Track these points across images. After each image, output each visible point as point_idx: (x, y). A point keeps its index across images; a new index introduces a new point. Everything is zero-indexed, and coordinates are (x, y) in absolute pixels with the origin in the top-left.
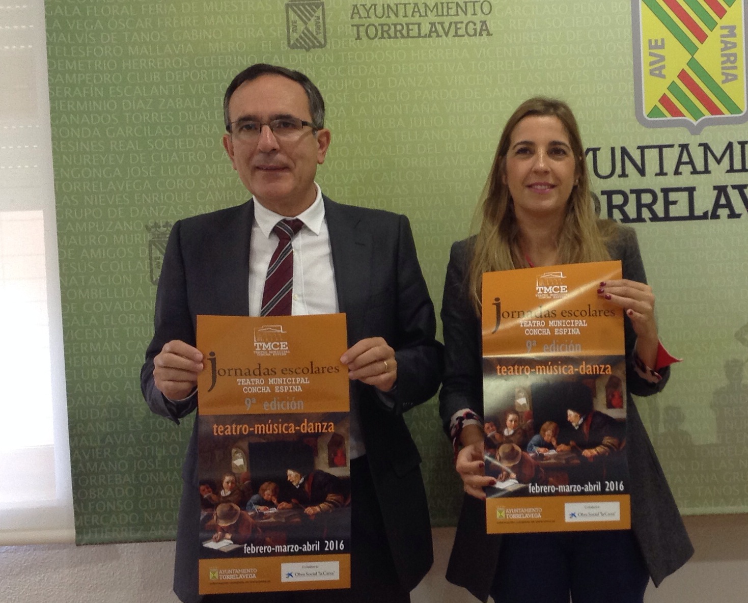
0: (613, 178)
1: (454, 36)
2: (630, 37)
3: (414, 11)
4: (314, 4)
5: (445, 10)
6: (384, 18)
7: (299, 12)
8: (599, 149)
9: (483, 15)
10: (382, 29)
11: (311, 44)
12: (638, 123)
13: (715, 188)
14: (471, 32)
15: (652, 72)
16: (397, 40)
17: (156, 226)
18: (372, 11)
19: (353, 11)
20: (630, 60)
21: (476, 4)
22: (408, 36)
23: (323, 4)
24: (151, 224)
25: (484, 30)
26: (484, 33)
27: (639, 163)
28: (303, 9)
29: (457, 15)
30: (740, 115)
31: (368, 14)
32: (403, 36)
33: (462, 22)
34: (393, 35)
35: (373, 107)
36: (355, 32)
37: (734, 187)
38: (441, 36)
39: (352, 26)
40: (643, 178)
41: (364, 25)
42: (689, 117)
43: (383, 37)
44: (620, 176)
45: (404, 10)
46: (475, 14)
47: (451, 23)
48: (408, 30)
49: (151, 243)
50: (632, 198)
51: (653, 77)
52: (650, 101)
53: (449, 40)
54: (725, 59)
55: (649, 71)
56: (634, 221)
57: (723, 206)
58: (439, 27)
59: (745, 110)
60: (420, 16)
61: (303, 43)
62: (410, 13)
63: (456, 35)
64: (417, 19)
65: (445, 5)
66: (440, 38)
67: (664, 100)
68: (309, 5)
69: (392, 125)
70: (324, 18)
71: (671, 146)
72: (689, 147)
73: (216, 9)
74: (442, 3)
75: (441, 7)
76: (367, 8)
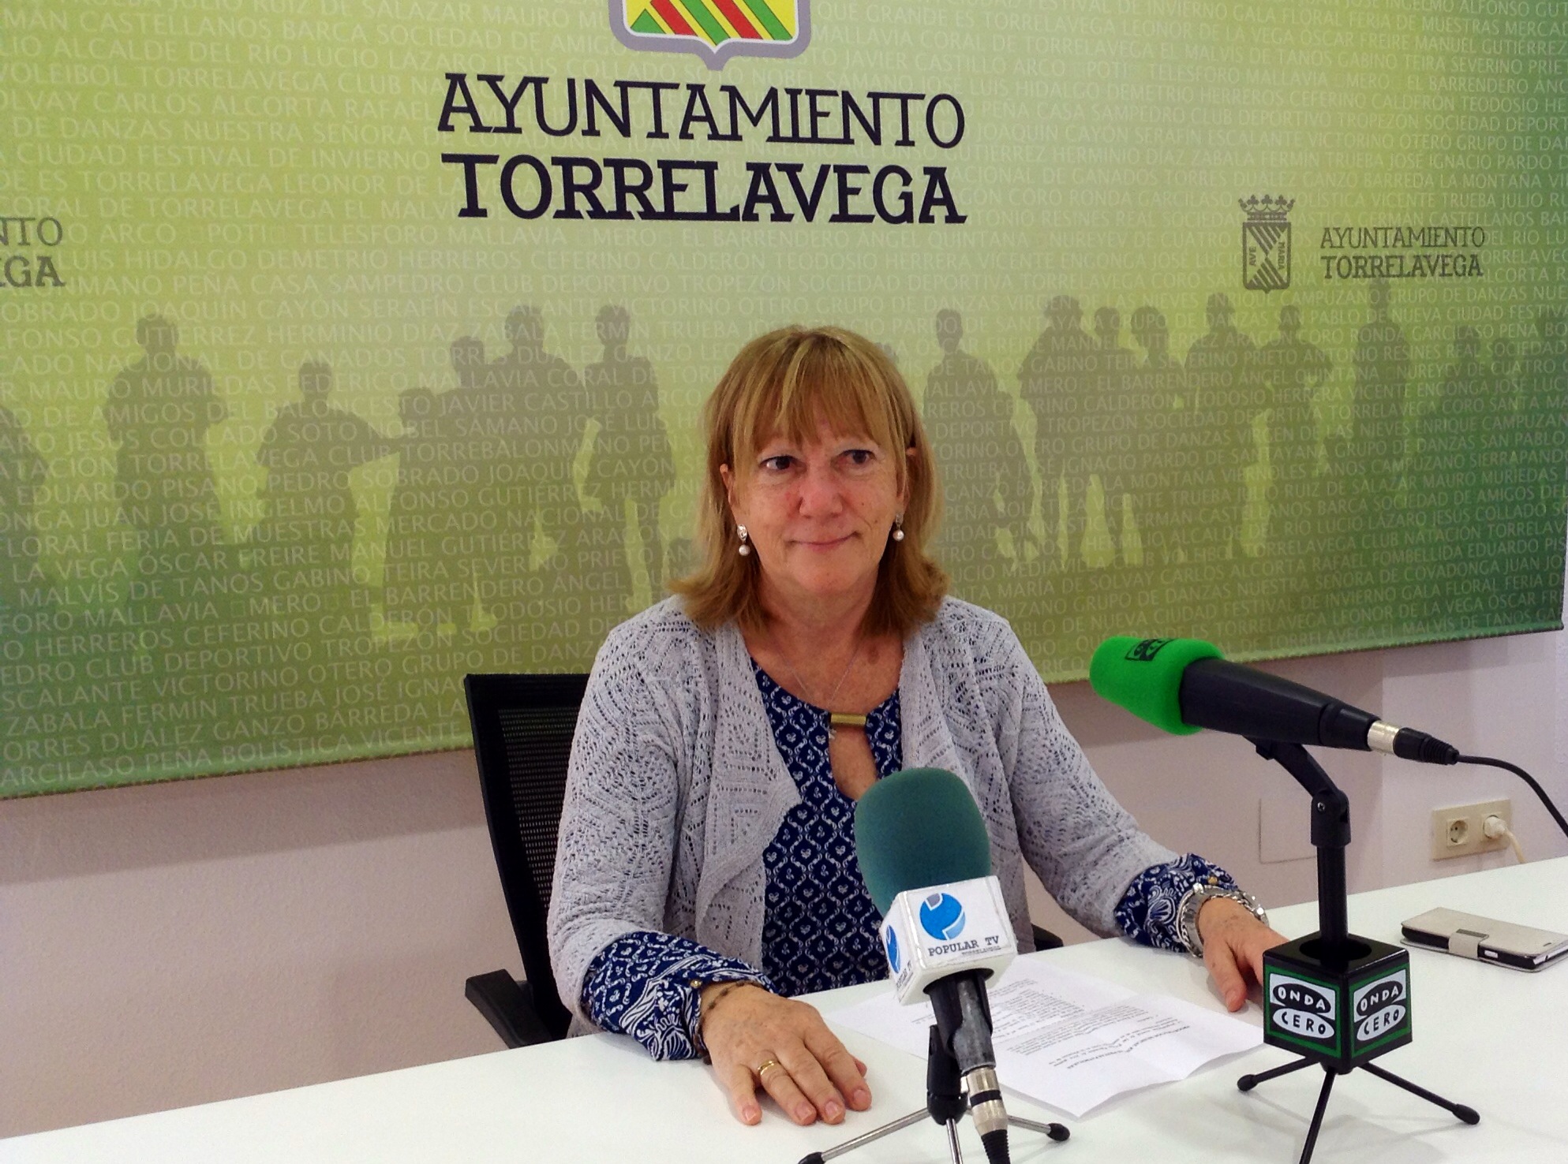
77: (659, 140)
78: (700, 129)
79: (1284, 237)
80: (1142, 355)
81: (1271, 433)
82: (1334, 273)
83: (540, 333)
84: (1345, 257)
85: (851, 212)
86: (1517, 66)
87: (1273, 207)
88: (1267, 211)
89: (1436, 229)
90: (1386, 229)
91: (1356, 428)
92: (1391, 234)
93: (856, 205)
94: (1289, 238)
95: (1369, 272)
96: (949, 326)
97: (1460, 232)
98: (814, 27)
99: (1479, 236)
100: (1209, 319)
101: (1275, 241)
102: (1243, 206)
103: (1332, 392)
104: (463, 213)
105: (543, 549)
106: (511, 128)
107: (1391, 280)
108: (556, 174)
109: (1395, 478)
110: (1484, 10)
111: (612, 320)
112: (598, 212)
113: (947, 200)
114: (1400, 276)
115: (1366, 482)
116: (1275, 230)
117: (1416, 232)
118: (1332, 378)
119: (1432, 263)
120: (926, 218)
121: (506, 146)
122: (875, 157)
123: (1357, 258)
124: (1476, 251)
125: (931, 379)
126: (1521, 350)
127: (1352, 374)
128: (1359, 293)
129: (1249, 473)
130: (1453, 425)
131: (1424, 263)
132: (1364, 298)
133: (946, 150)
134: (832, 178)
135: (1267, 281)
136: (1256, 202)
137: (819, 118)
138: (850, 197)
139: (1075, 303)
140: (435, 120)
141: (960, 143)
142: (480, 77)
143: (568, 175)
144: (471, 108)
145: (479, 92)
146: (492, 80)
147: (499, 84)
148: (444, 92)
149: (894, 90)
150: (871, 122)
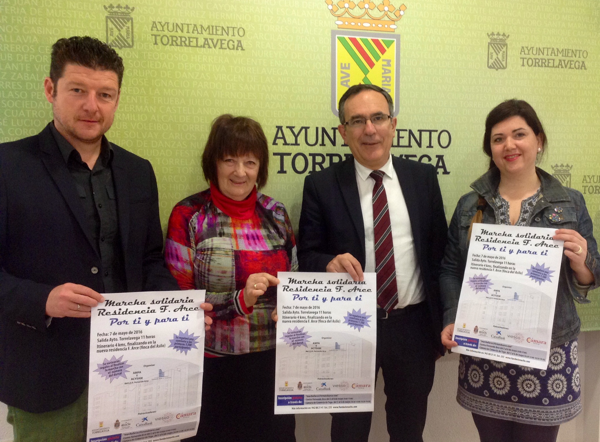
0: (316, 146)
1: (220, 48)
2: (330, 60)
3: (194, 30)
4: (125, 18)
5: (214, 30)
6: (174, 32)
7: (115, 22)
8: (309, 128)
9: (239, 37)
10: (172, 39)
11: (123, 45)
12: (332, 114)
14: (231, 47)
15: (342, 83)
16: (182, 47)
18: (166, 27)
19: (153, 24)
20: (329, 74)
21: (235, 29)
22: (190, 46)
23: (132, 19)
25: (239, 46)
26: (240, 48)
27: (332, 138)
28: (117, 20)
29: (222, 35)
31: (163, 29)
32: (186, 45)
33: (225, 40)
34: (179, 44)
35: (165, 90)
36: (154, 40)
38: (211, 48)
39: (152, 35)
40: (334, 147)
41: (159, 35)
43: (172, 45)
44: (320, 145)
45: (187, 28)
46: (234, 35)
47: (218, 40)
48: (190, 42)
50: (327, 159)
51: (342, 86)
53: (217, 51)
54: (384, 79)
55: (340, 83)
58: (210, 42)
60: (198, 33)
61: (117, 43)
62: (191, 31)
63: (221, 48)
64: (195, 35)
65: (214, 28)
66: (211, 49)
68: (123, 19)
69: (177, 102)
70: (132, 29)
73: (56, 14)
74: (213, 27)
75: (211, 29)
76: (163, 24)
77: (345, 147)
79: (568, 179)
82: (587, 192)
84: (591, 186)
87: (564, 168)
88: (562, 169)
94: (570, 179)
98: (400, 108)
101: (565, 180)
102: (552, 167)
104: (279, 172)
106: (296, 144)
108: (310, 159)
113: (444, 166)
116: (565, 176)
121: (294, 150)
122: (419, 152)
123: (596, 187)
128: (596, 199)
132: (598, 201)
133: (444, 149)
136: (558, 166)
137: (400, 139)
140: (272, 142)
141: (449, 147)
142: (287, 127)
143: (314, 159)
144: (283, 138)
145: (287, 132)
146: (291, 128)
147: (293, 129)
148: (275, 133)
149: (427, 129)
150: (418, 140)
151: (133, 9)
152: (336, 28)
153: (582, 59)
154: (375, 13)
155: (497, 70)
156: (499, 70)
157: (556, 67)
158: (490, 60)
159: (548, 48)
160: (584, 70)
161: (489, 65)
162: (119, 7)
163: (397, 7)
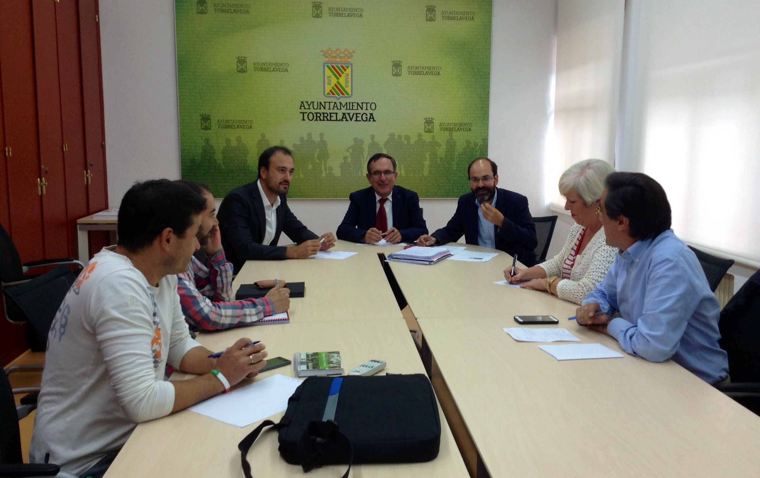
0: (317, 110)
2: (323, 75)
3: (269, 65)
6: (261, 66)
8: (314, 102)
9: (286, 67)
10: (261, 69)
12: (324, 96)
13: (343, 113)
16: (265, 72)
17: (203, 115)
18: (259, 64)
19: (254, 64)
20: (322, 80)
21: (285, 63)
22: (267, 71)
23: (246, 62)
24: (201, 114)
26: (287, 71)
27: (324, 106)
29: (280, 66)
30: (349, 96)
33: (281, 68)
34: (263, 70)
36: (254, 69)
37: (347, 113)
38: (276, 71)
39: (253, 67)
40: (325, 110)
41: (256, 67)
42: (337, 96)
43: (261, 71)
44: (319, 109)
45: (266, 64)
46: (284, 66)
47: (278, 68)
48: (267, 69)
49: (202, 119)
50: (322, 115)
51: (328, 85)
52: (327, 90)
53: (278, 72)
56: (323, 120)
57: (344, 118)
58: (275, 69)
59: (350, 94)
61: (241, 71)
63: (280, 71)
64: (270, 67)
67: (331, 91)
70: (246, 65)
71: (332, 102)
72: (337, 103)
74: (276, 63)
75: (276, 64)
76: (258, 63)
77: (329, 110)
78: (335, 108)
79: (432, 124)
80: (406, 142)
81: (429, 156)
82: (442, 130)
83: (312, 136)
84: (444, 128)
85: (358, 120)
86: (479, 96)
87: (430, 119)
89: (462, 123)
90: (452, 123)
91: (446, 156)
92: (453, 124)
93: (358, 119)
95: (449, 130)
96: (373, 137)
97: (467, 124)
98: (353, 94)
99: (471, 125)
100: (418, 137)
102: (425, 119)
103: (441, 150)
104: (302, 120)
105: (310, 167)
106: (309, 109)
107: (453, 132)
108: (315, 115)
109: (453, 165)
110: (472, 87)
111: (322, 135)
112: (320, 120)
113: (373, 118)
114: (455, 131)
115: (447, 165)
117: (458, 124)
118: (441, 147)
119: (461, 129)
120: (369, 121)
121: (308, 111)
122: (361, 112)
123: (446, 128)
124: (470, 127)
125: (369, 145)
126: (479, 144)
127: (445, 147)
129: (425, 163)
130: (465, 157)
131: (460, 129)
132: (448, 135)
133: (373, 111)
134: (355, 115)
135: (429, 131)
136: (427, 119)
137: (354, 107)
138: (358, 118)
139: (394, 134)
140: (299, 108)
141: (376, 110)
142: (306, 102)
143: (316, 115)
144: (304, 106)
145: (305, 104)
146: (307, 102)
147: (308, 103)
148: (301, 104)
149: (365, 102)
150: (361, 107)
151: (246, 58)
152: (325, 62)
153: (438, 70)
154: (342, 55)
155: (397, 76)
156: (398, 77)
157: (425, 75)
158: (393, 72)
159: (421, 67)
160: (440, 76)
161: (393, 74)
162: (242, 57)
163: (351, 51)
